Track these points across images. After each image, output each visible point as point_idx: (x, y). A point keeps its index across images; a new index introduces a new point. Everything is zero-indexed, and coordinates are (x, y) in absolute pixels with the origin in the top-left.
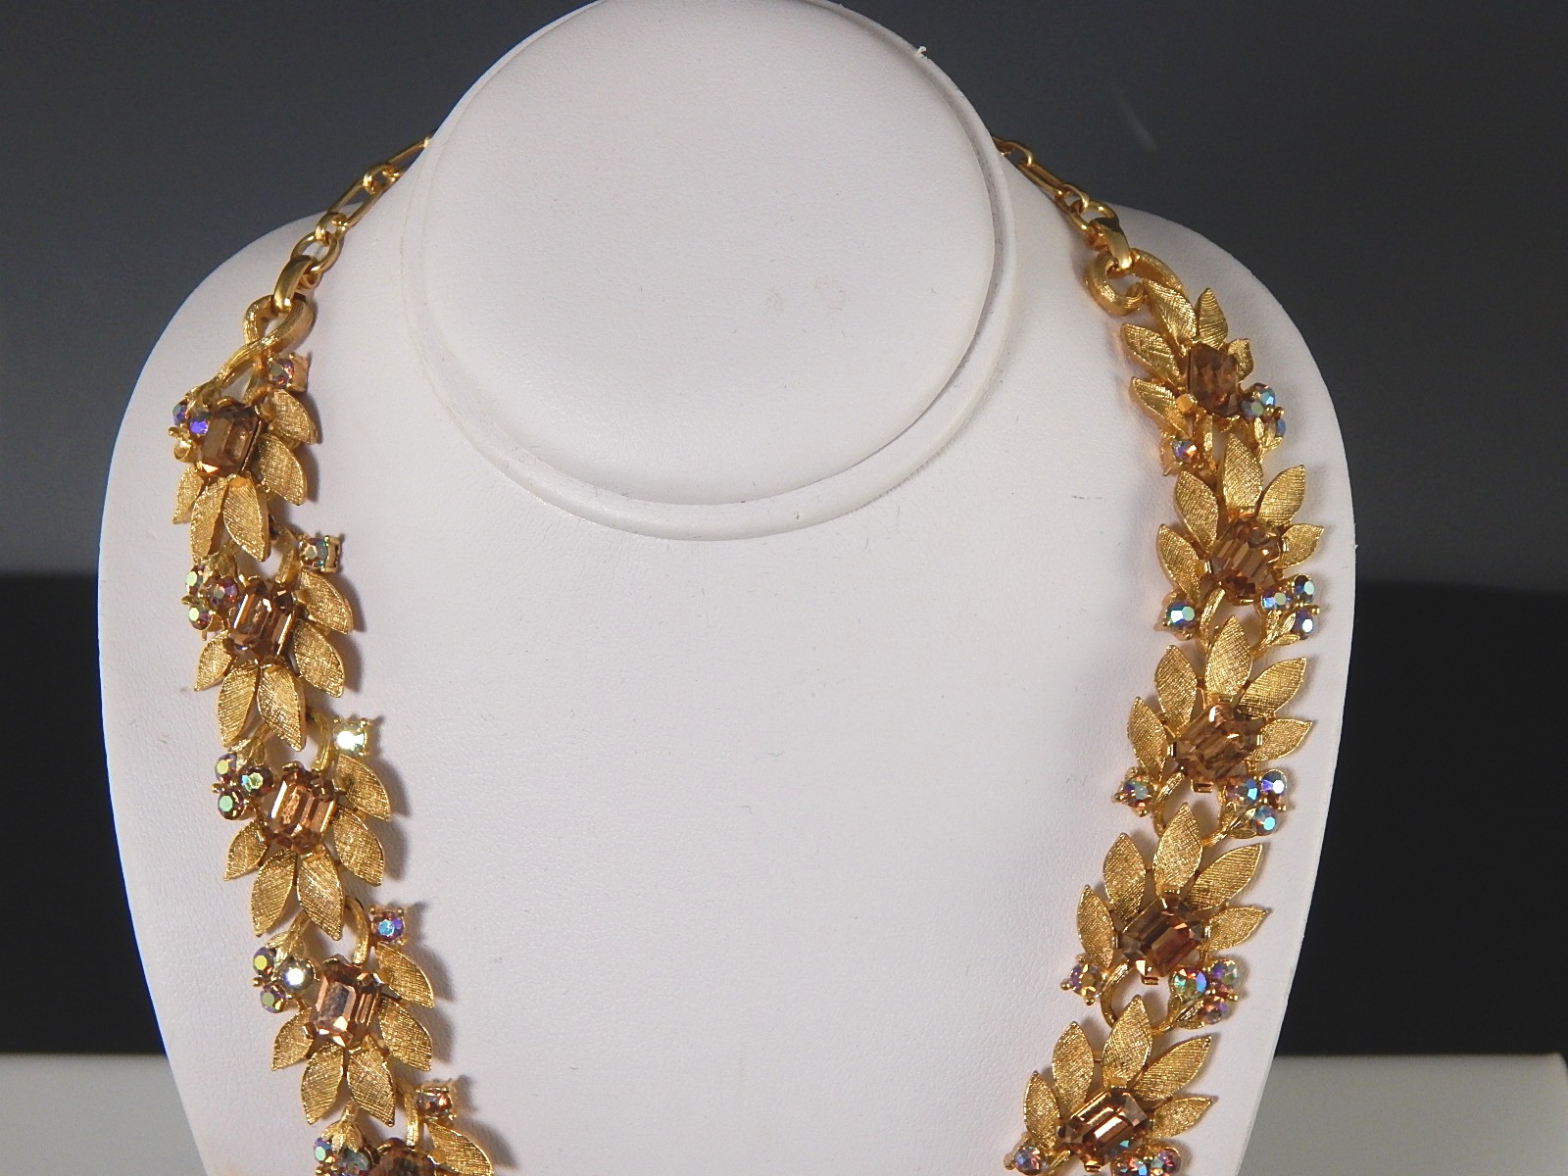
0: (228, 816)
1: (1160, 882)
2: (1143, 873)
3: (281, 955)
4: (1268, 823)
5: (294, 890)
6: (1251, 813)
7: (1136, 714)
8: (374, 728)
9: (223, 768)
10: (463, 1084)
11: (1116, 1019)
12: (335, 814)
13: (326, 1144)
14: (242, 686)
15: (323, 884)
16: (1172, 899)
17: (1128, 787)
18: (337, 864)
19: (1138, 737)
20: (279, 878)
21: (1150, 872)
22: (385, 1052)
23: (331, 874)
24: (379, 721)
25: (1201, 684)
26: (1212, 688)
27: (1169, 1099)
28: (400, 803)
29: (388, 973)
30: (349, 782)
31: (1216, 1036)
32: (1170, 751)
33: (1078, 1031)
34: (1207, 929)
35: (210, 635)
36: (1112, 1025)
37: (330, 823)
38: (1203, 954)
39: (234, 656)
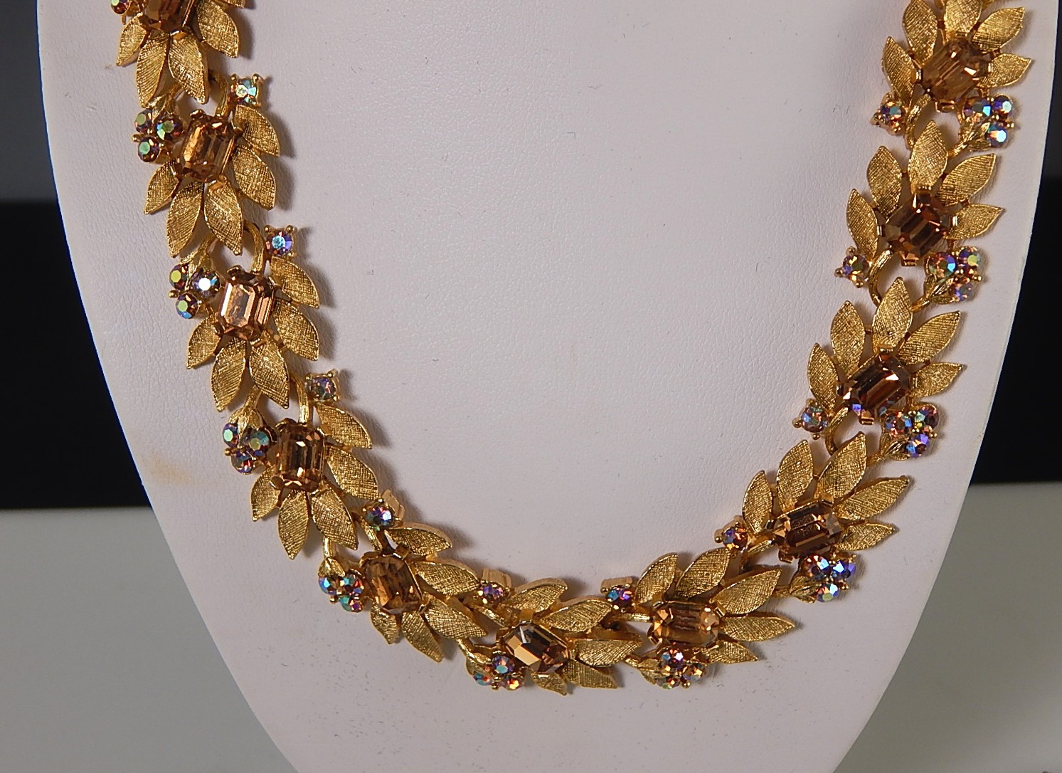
0: (147, 159)
1: (914, 183)
2: (899, 176)
3: (192, 269)
4: (1000, 136)
5: (201, 214)
6: (986, 126)
7: (888, 49)
8: (264, 86)
9: (143, 121)
10: (345, 376)
11: (880, 298)
12: (234, 151)
13: (233, 427)
14: (155, 54)
15: (226, 208)
16: (924, 196)
17: (884, 109)
18: (238, 191)
19: (891, 68)
20: (188, 206)
21: (905, 175)
22: (281, 345)
23: (232, 198)
24: (269, 80)
25: (941, 25)
26: (948, 28)
27: (927, 363)
28: (287, 146)
29: (282, 278)
30: (245, 124)
31: (964, 316)
32: (918, 76)
33: (851, 309)
34: (955, 220)
35: (128, 19)
36: (877, 304)
37: (230, 159)
38: (951, 242)
39: (149, 31)
